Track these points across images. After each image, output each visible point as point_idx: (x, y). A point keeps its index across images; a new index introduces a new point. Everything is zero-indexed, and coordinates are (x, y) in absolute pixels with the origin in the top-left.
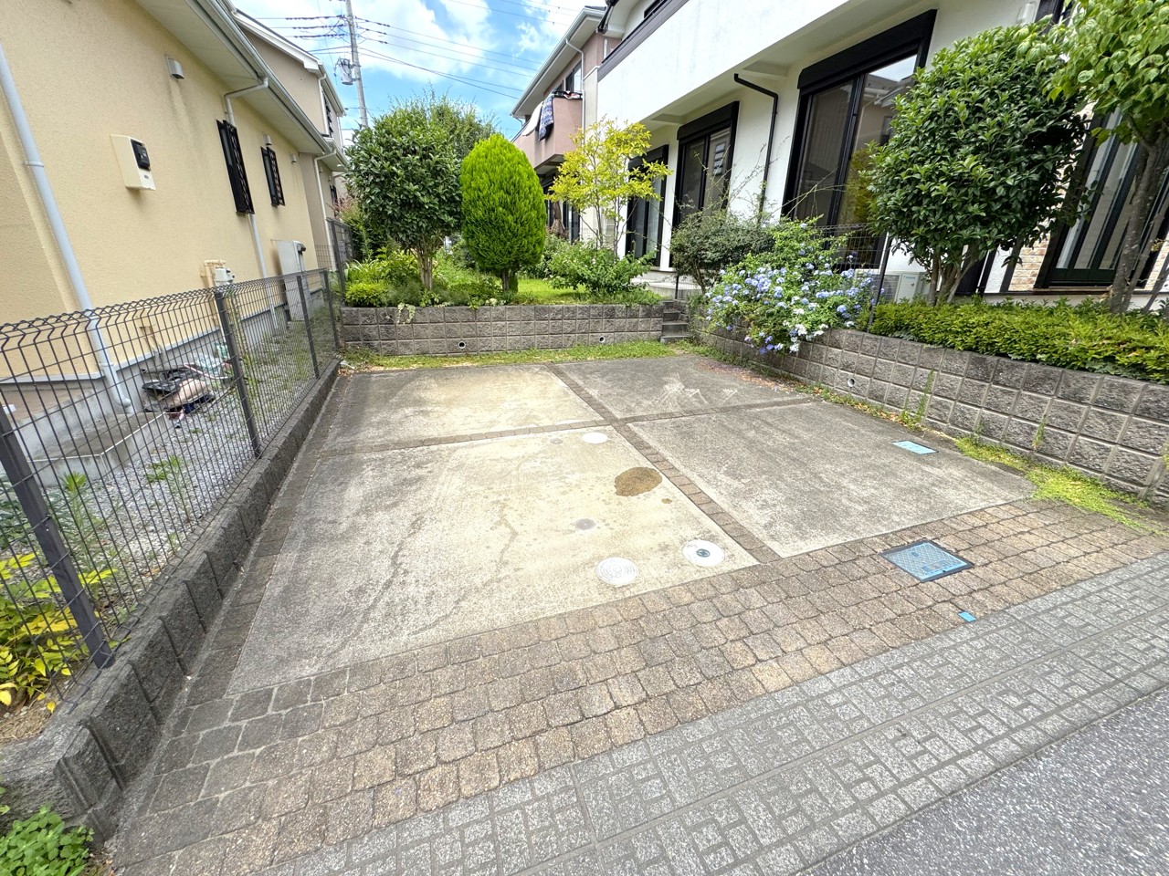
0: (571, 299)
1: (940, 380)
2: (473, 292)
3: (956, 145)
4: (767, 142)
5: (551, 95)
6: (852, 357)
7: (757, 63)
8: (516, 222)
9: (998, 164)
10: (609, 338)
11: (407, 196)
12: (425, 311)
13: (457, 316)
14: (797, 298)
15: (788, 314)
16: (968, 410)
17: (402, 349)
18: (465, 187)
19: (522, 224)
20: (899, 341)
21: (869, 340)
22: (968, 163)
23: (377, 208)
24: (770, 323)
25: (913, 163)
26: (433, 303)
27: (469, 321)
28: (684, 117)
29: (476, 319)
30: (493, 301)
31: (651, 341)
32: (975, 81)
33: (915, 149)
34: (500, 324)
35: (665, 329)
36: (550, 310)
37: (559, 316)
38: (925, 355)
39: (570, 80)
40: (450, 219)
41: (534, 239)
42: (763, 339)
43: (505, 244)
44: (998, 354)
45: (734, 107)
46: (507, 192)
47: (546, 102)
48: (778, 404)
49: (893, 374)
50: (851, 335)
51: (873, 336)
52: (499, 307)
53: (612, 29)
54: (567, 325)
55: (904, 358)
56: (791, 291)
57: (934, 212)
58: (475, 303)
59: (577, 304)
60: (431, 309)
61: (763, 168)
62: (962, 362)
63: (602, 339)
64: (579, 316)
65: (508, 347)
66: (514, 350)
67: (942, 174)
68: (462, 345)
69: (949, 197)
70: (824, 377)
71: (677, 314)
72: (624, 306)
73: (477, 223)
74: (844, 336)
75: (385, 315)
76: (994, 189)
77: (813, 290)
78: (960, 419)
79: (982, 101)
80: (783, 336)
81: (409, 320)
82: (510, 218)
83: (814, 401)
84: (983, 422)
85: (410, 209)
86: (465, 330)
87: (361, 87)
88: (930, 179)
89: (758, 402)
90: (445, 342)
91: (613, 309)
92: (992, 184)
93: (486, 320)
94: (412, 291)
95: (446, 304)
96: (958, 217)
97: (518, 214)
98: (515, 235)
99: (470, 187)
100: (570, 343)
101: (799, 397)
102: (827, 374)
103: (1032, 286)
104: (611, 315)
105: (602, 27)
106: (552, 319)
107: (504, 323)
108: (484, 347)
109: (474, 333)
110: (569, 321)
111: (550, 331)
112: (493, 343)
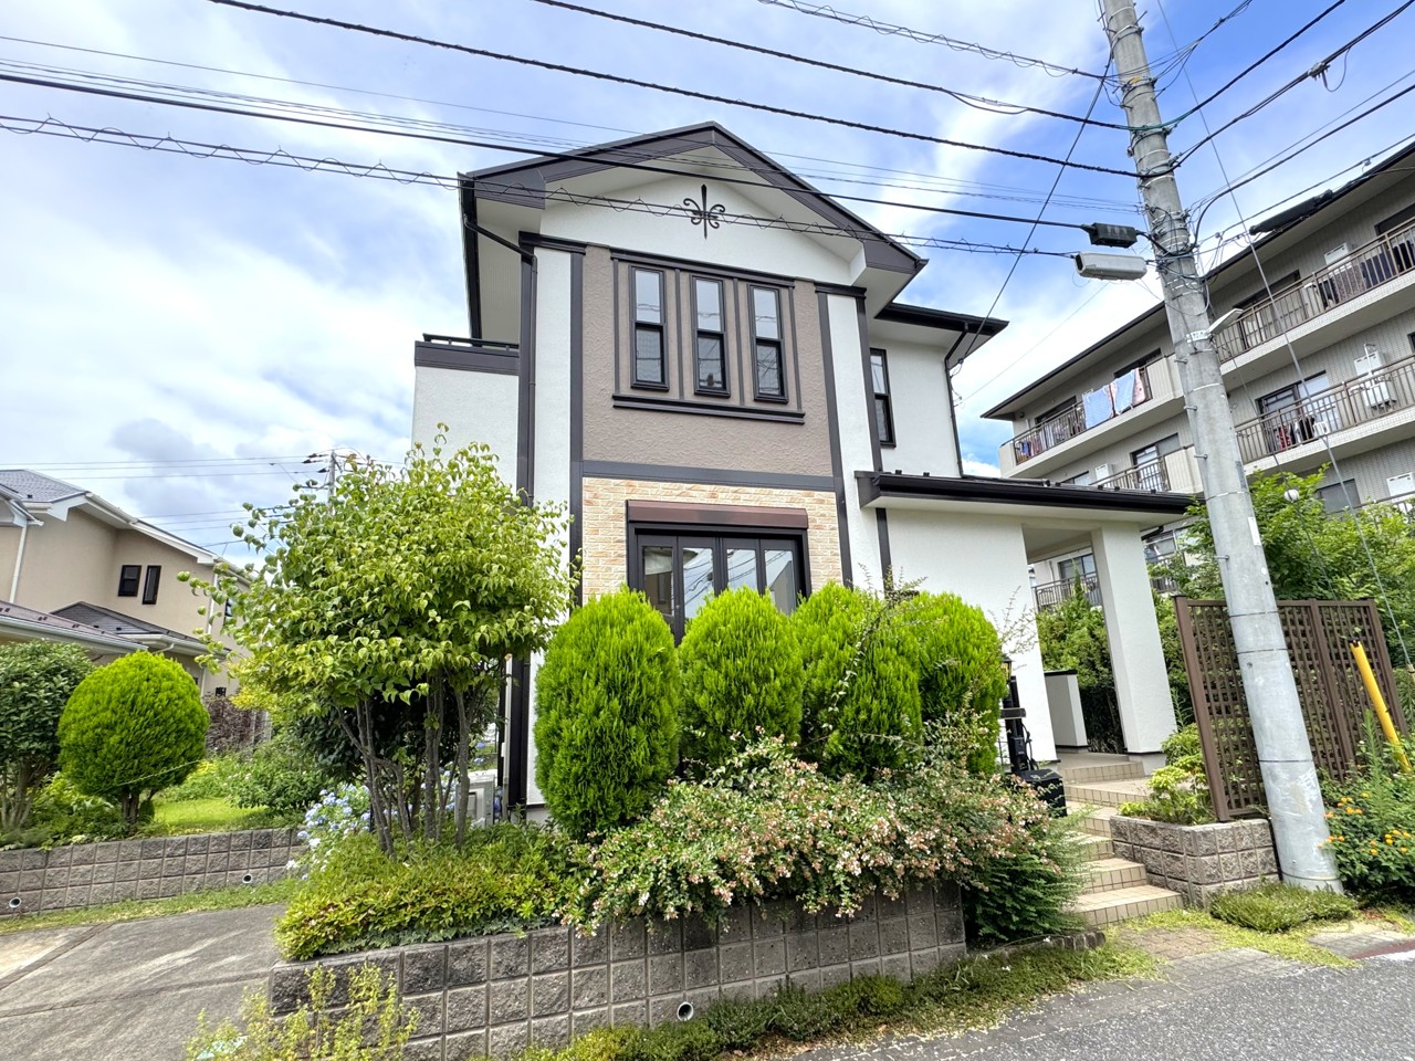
8: (120, 743)
10: (261, 876)
13: (17, 862)
19: (130, 744)
27: (34, 868)
29: (46, 864)
34: (83, 868)
37: (181, 851)
52: (88, 846)
54: (193, 862)
58: (53, 845)
63: (247, 878)
64: (212, 849)
65: (92, 900)
68: (13, 903)
72: (285, 830)
82: (112, 739)
86: (25, 881)
91: (268, 835)
93: (62, 865)
95: (8, 847)
97: (124, 734)
98: (118, 757)
100: (195, 886)
104: (265, 843)
106: (168, 856)
107: (90, 867)
108: (51, 903)
109: (39, 883)
110: (194, 857)
111: (164, 873)
112: (68, 895)
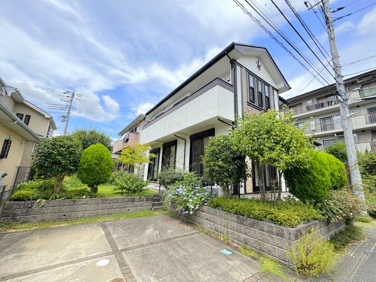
0: (119, 195)
1: (231, 224)
2: (76, 194)
3: (218, 159)
4: (184, 150)
5: (129, 132)
6: (208, 216)
7: (179, 132)
8: (99, 169)
9: (228, 164)
10: (132, 209)
11: (56, 160)
12: (50, 202)
13: (66, 203)
14: (190, 196)
15: (188, 202)
16: (240, 235)
17: (32, 219)
18: (82, 158)
19: (101, 170)
20: (219, 210)
21: (212, 210)
22: (221, 163)
23: (41, 164)
24: (183, 204)
25: (210, 161)
26: (56, 198)
27: (71, 205)
28: (164, 141)
29: (74, 204)
30: (84, 197)
31: (148, 210)
32: (219, 145)
33: (210, 158)
34: (85, 206)
35: (153, 205)
36: (108, 200)
37: (112, 202)
38: (226, 215)
39: (136, 129)
40: (73, 168)
41: (106, 175)
42: (182, 210)
43: (94, 176)
44: (242, 215)
45: (176, 141)
46: (98, 160)
47: (128, 133)
48: (185, 236)
49: (219, 222)
50: (207, 208)
51: (212, 209)
52: (87, 199)
53: (147, 119)
54: (115, 205)
55: (221, 216)
56: (189, 194)
57: (217, 174)
58: (76, 198)
59: (121, 197)
60: (53, 201)
61: (184, 156)
62: (234, 218)
63: (129, 210)
64: (120, 202)
65: (87, 216)
66: (89, 217)
67: (216, 165)
68: (64, 216)
69: (219, 171)
70: (202, 223)
71: (159, 199)
72: (138, 197)
73: (84, 169)
74: (205, 208)
75: (29, 204)
76: (228, 169)
77: (195, 194)
78: (239, 239)
79: (221, 149)
80: (187, 209)
81: (40, 206)
82: (97, 168)
83: (199, 233)
84: (245, 240)
85: (56, 164)
86: (68, 209)
87: (67, 123)
88: (214, 166)
89: (179, 235)
90: (56, 215)
91: (134, 198)
92: (228, 168)
93: (79, 205)
94: (47, 194)
95: (62, 198)
96: (223, 176)
97: (101, 167)
98: (98, 174)
99: (84, 158)
100: (115, 212)
101: (194, 232)
102: (203, 222)
103: (252, 191)
104: (133, 200)
105: (144, 119)
106: (109, 203)
107: (87, 205)
108: (75, 216)
109: (72, 210)
110: (116, 204)
111: (107, 208)
112: (80, 214)
